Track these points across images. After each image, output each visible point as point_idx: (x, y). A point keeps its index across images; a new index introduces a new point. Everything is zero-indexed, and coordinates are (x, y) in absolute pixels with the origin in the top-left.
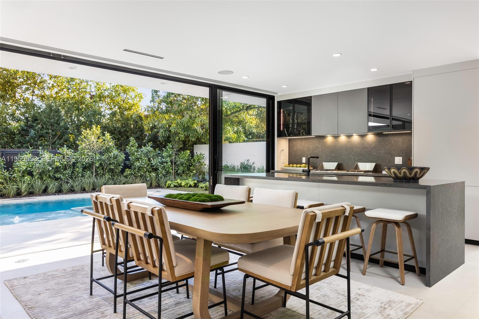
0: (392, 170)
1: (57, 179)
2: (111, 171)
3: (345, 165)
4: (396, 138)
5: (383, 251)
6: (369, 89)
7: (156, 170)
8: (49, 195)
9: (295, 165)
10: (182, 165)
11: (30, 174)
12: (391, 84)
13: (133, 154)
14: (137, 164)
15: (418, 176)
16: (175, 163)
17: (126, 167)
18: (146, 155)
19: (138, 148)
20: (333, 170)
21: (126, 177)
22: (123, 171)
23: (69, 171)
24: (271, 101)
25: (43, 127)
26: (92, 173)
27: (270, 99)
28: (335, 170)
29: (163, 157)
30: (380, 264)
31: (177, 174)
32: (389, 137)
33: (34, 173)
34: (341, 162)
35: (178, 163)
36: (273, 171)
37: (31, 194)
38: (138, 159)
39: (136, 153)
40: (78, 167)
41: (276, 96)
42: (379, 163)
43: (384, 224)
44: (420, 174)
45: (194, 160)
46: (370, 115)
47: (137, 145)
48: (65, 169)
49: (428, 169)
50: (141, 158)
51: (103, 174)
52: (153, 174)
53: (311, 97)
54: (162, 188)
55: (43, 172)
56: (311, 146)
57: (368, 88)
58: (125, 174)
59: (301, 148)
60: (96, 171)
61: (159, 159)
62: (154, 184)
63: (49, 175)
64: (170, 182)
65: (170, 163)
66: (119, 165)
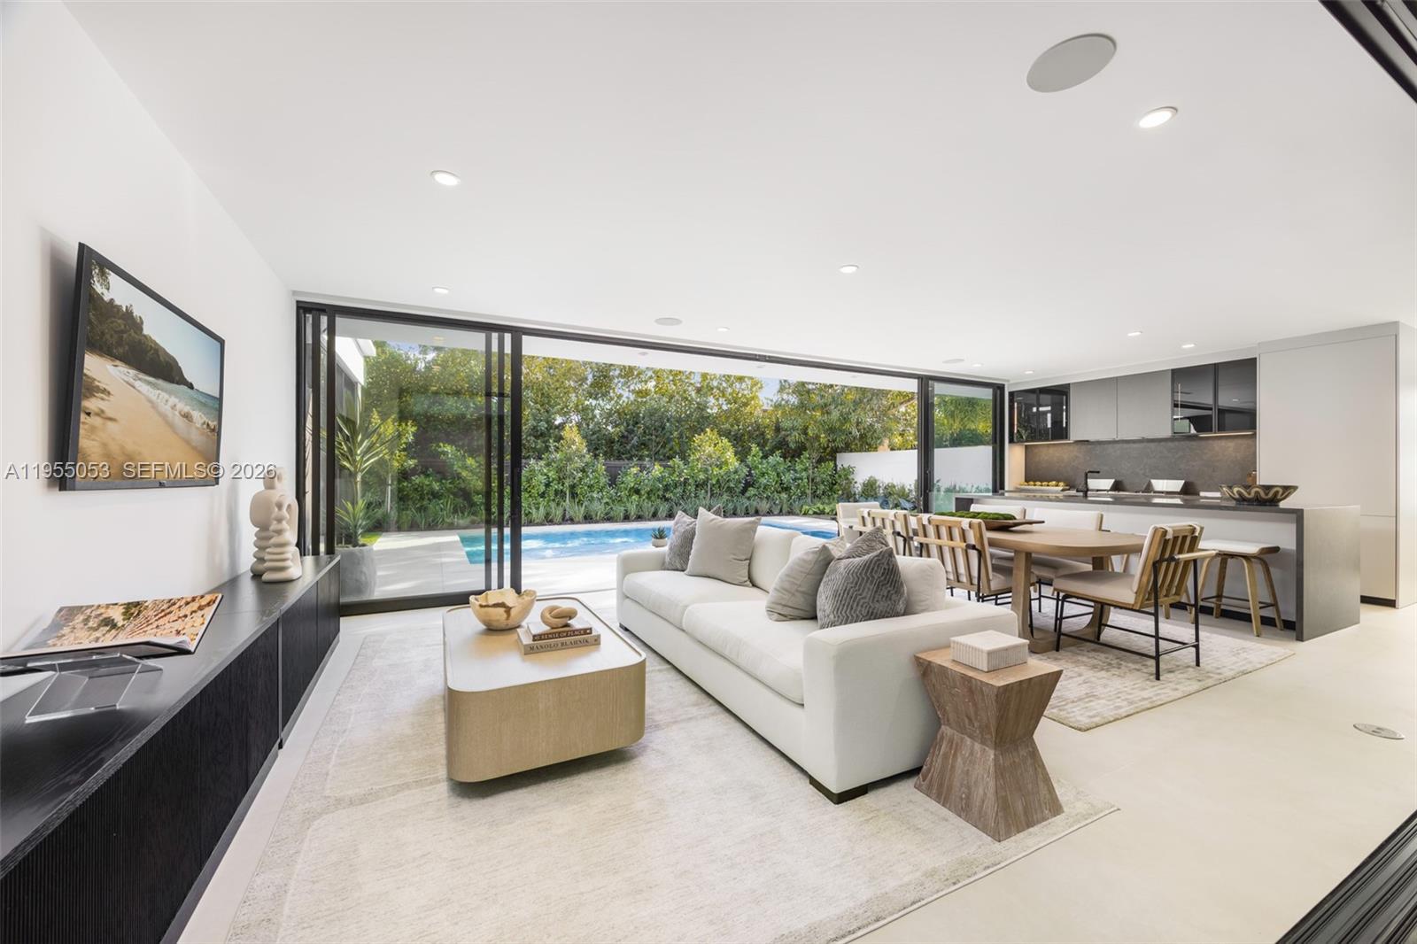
0: (1235, 490)
1: (667, 500)
2: (730, 490)
3: (1127, 483)
4: (1223, 443)
5: (1219, 596)
6: (1174, 372)
7: (787, 489)
8: (659, 520)
9: (1038, 483)
10: (823, 483)
11: (637, 492)
12: (1215, 364)
13: (756, 467)
14: (763, 481)
15: (1279, 497)
16: (813, 480)
17: (748, 485)
18: (774, 467)
19: (762, 458)
20: (1108, 491)
21: (749, 498)
22: (744, 492)
23: (679, 490)
24: (998, 392)
25: (645, 432)
26: (707, 492)
27: (998, 389)
28: (1110, 490)
29: (795, 471)
30: (1214, 613)
31: (815, 495)
32: (1211, 442)
33: (643, 492)
34: (1119, 479)
35: (818, 479)
36: (1002, 491)
37: (639, 518)
38: (763, 474)
39: (760, 466)
40: (689, 485)
41: (1006, 384)
42: (1191, 479)
43: (1222, 560)
44: (1283, 494)
45: (840, 476)
46: (1176, 406)
47: (761, 455)
48: (676, 487)
49: (1295, 488)
50: (767, 473)
51: (721, 495)
52: (784, 496)
53: (1069, 384)
54: (798, 515)
55: (651, 490)
56: (1065, 456)
57: (1173, 370)
58: (747, 494)
59: (1046, 458)
60: (712, 491)
61: (791, 475)
62: (785, 509)
63: (658, 495)
64: (807, 507)
65: (806, 480)
66: (740, 482)
